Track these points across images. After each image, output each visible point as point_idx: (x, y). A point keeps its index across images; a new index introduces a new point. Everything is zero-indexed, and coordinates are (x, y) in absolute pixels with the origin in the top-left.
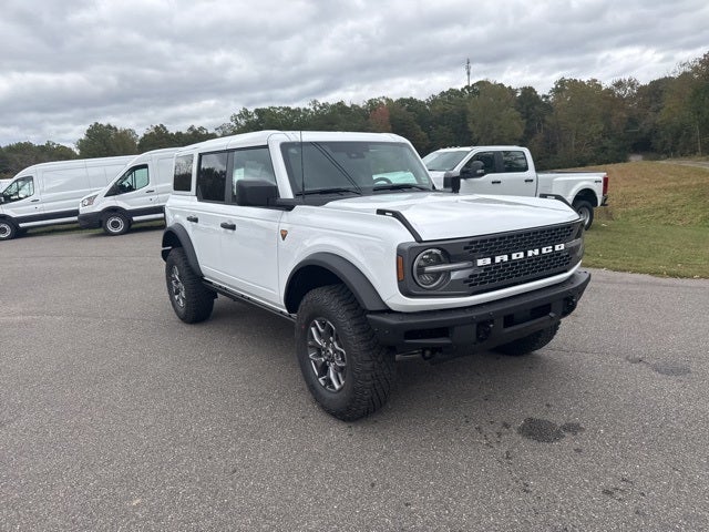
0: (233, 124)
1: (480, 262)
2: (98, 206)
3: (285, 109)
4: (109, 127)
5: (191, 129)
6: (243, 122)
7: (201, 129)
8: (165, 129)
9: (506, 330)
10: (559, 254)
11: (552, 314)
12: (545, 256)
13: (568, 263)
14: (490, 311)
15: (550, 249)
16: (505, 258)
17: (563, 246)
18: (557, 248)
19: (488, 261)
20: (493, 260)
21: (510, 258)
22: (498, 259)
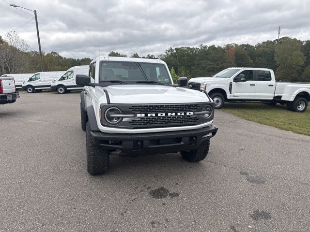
0: (165, 54)
1: (139, 115)
2: (56, 84)
3: (188, 48)
5: (148, 55)
9: (150, 146)
10: (189, 116)
11: (182, 143)
12: (179, 117)
13: (195, 121)
14: (140, 137)
15: (183, 114)
16: (154, 115)
17: (192, 113)
18: (188, 114)
19: (143, 115)
20: (146, 115)
21: (157, 115)
22: (149, 115)
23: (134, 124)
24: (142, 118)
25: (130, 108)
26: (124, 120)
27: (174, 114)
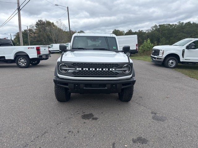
0: (151, 29)
1: (78, 69)
3: (168, 25)
4: (118, 30)
5: (139, 31)
6: (154, 29)
7: (142, 31)
8: (131, 31)
9: (85, 88)
10: (111, 71)
11: (106, 88)
12: (104, 71)
13: (116, 75)
14: (78, 82)
15: (107, 69)
16: (87, 69)
17: (114, 69)
18: (111, 69)
19: (80, 69)
20: (82, 69)
21: (89, 69)
22: (84, 69)
23: (75, 74)
24: (80, 71)
25: (72, 65)
26: (69, 71)
27: (101, 69)
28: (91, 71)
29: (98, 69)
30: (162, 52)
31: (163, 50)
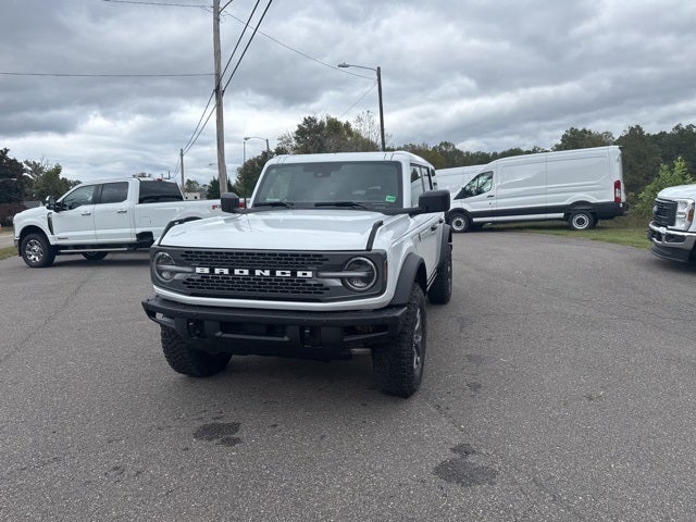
1: (198, 270)
4: (584, 131)
5: (677, 128)
7: (691, 127)
8: (640, 130)
9: (219, 334)
10: (302, 280)
11: (286, 339)
12: (280, 279)
13: (318, 292)
14: (194, 311)
15: (288, 274)
16: (226, 271)
17: (309, 274)
18: (300, 274)
19: (206, 270)
20: (212, 271)
21: (231, 272)
22: (217, 271)
23: (191, 286)
24: (204, 276)
25: (182, 256)
26: (177, 276)
27: (267, 273)
28: (237, 278)
29: (258, 272)
30: (686, 210)
31: (690, 202)
